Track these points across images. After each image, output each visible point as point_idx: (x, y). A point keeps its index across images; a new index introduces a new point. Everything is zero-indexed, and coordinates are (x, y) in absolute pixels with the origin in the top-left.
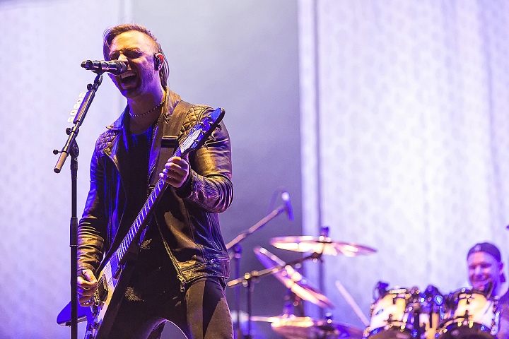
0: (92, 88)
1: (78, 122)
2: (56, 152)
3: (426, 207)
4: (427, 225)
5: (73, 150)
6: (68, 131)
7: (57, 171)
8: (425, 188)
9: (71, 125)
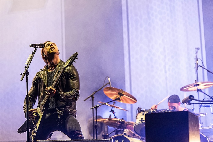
0: (33, 53)
1: (29, 64)
2: (21, 74)
3: (166, 78)
4: (166, 84)
5: (27, 73)
6: (25, 67)
7: (21, 80)
8: (166, 72)
9: (27, 66)
